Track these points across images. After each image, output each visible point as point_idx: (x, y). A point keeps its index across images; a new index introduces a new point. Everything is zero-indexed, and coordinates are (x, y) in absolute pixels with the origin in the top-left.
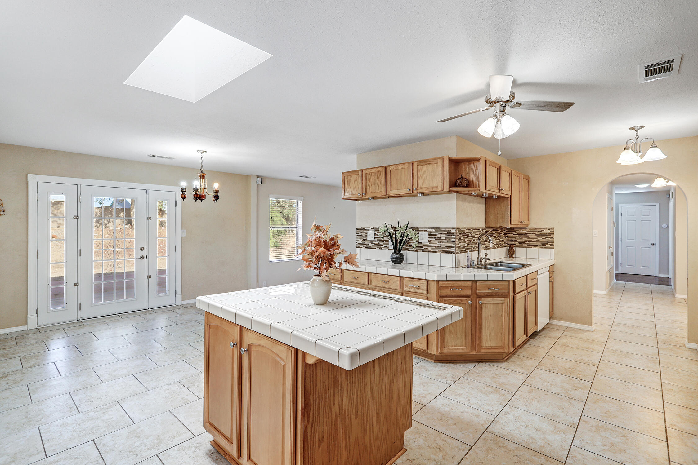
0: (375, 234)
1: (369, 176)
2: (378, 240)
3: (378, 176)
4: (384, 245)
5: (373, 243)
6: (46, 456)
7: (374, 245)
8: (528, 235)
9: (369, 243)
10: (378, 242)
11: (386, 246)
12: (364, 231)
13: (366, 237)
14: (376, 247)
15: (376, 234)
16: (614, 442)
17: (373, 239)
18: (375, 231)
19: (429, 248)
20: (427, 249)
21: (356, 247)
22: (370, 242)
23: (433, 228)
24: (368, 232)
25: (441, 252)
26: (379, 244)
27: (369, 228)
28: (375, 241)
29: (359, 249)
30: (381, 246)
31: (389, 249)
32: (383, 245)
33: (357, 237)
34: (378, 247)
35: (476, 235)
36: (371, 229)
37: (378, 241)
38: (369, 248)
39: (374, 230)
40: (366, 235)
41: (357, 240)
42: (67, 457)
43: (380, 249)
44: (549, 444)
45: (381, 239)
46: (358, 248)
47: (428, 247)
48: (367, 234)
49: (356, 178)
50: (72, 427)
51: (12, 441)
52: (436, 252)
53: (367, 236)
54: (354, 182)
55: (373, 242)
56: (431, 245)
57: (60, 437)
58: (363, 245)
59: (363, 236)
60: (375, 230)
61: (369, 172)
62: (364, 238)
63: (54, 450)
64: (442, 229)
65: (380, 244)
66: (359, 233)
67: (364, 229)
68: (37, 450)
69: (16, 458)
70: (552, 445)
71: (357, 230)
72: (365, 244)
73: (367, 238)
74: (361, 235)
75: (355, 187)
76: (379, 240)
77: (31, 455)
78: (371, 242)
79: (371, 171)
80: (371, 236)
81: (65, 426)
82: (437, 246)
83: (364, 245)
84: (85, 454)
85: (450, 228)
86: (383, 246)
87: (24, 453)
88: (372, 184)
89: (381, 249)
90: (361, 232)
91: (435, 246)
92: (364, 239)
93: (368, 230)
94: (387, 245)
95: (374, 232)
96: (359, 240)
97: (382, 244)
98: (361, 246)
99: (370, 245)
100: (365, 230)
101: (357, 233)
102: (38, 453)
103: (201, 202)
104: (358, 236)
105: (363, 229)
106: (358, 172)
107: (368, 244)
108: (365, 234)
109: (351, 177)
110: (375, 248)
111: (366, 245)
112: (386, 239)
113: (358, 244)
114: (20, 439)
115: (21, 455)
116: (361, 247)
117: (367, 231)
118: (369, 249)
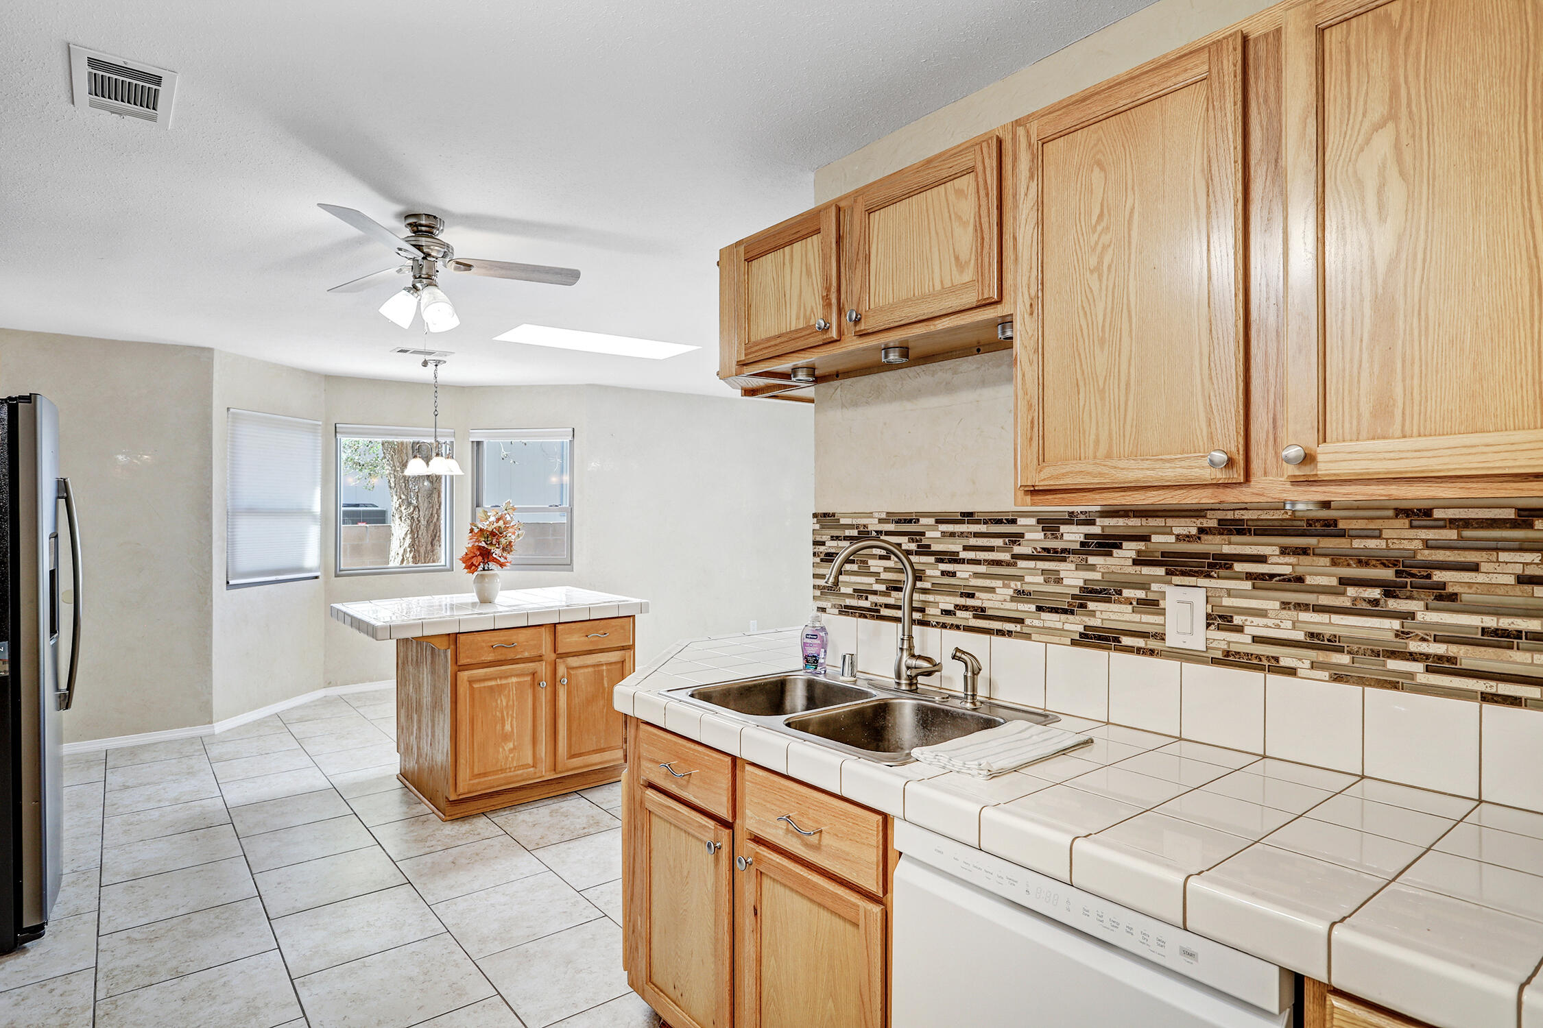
8: (1438, 576)
16: (210, 1003)
35: (966, 548)
44: (311, 926)
70: (307, 928)
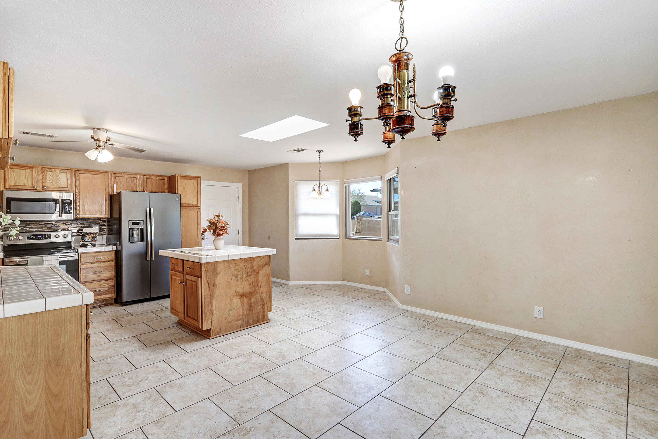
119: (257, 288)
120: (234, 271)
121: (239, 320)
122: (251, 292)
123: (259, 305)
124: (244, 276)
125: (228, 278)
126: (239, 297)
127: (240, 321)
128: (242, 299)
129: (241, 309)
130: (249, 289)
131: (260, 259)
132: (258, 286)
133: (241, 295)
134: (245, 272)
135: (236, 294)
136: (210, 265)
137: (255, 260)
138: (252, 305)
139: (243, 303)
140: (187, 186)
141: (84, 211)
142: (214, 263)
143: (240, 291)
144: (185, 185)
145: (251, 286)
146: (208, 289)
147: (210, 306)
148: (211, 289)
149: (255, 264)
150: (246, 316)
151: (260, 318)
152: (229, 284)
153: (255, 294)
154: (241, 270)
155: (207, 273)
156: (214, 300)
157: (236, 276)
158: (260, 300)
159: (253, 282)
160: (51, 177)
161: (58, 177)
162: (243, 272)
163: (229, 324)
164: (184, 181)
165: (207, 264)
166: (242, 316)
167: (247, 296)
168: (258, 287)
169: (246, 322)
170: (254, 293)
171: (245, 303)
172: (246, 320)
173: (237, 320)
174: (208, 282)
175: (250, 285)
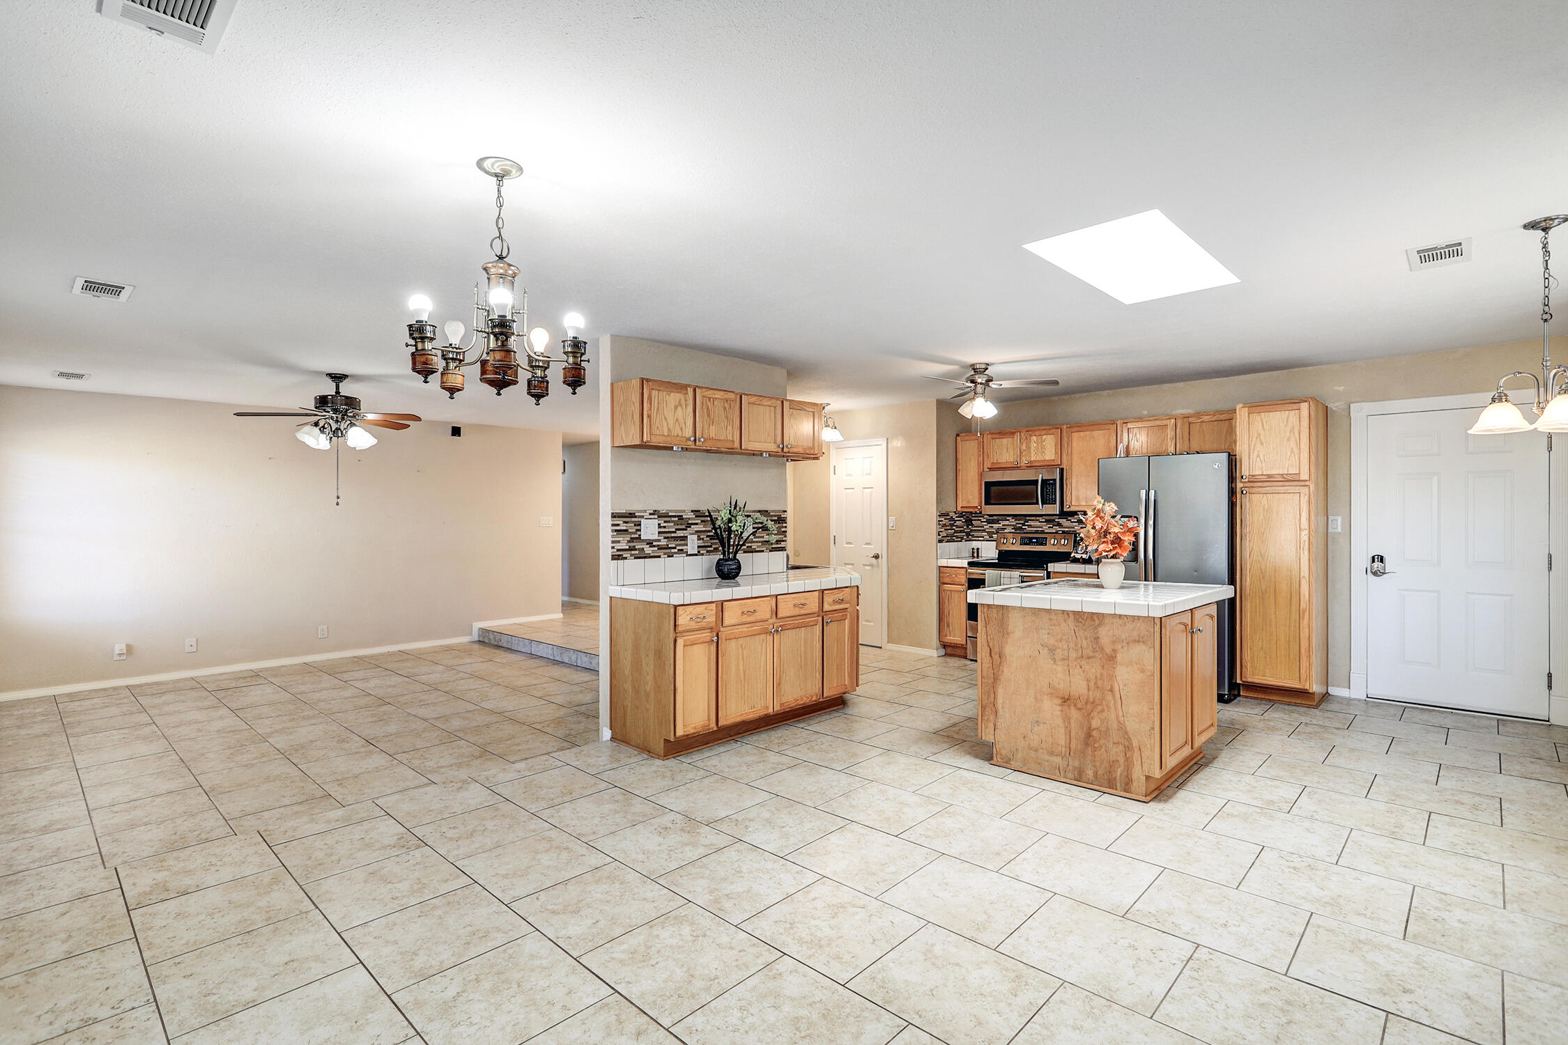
0: (659, 524)
1: (709, 403)
2: (665, 538)
3: (725, 408)
4: (678, 548)
5: (654, 546)
6: (1311, 915)
7: (656, 549)
9: (644, 546)
10: (665, 543)
11: (682, 550)
12: (633, 519)
13: (639, 533)
14: (661, 553)
15: (662, 525)
17: (656, 537)
18: (660, 519)
19: (754, 546)
20: (751, 547)
21: (612, 559)
22: (647, 544)
23: (759, 511)
24: (643, 521)
25: (770, 551)
26: (668, 545)
27: (645, 511)
28: (659, 541)
29: (620, 562)
30: (673, 551)
31: (687, 556)
32: (675, 548)
33: (615, 533)
34: (665, 554)
36: (650, 514)
37: (666, 540)
38: (645, 558)
39: (656, 517)
40: (638, 528)
41: (613, 542)
42: (1288, 894)
43: (669, 556)
45: (673, 535)
46: (619, 559)
47: (753, 544)
48: (640, 525)
49: (680, 400)
50: (1238, 929)
51: (1345, 979)
52: (763, 551)
53: (640, 530)
54: (676, 408)
55: (654, 544)
56: (757, 540)
57: (1270, 928)
58: (630, 552)
59: (629, 530)
60: (658, 517)
61: (710, 396)
62: (633, 536)
63: (1295, 915)
64: (771, 514)
65: (670, 546)
66: (618, 525)
67: (632, 515)
68: (1317, 932)
69: (1353, 944)
71: (615, 517)
72: (636, 550)
73: (640, 535)
74: (625, 528)
75: (677, 420)
76: (668, 538)
77: (1331, 931)
78: (650, 543)
79: (714, 394)
80: (650, 529)
81: (1247, 939)
82: (765, 541)
83: (633, 552)
84: (1265, 881)
85: (779, 511)
86: (712, 549)
87: (1338, 942)
88: (713, 423)
89: (672, 556)
90: (625, 522)
91: (762, 542)
92: (631, 538)
93: (642, 517)
94: (683, 548)
95: (656, 522)
96: (619, 542)
97: (674, 546)
98: (624, 556)
99: (648, 550)
100: (636, 517)
101: (613, 525)
102: (1319, 927)
103: (499, 394)
104: (616, 531)
105: (630, 514)
106: (687, 390)
107: (643, 549)
108: (635, 525)
109: (667, 396)
110: (659, 557)
111: (637, 552)
112: (682, 535)
113: (618, 550)
114: (1331, 974)
115: (1345, 942)
116: (626, 558)
117: (640, 519)
118: (646, 560)
119: (1109, 697)
120: (1046, 636)
121: (1056, 755)
122: (1091, 700)
123: (1114, 743)
124: (1073, 655)
125: (1030, 649)
126: (1059, 701)
127: (1060, 758)
128: (1066, 708)
129: (1062, 730)
130: (1086, 691)
131: (1120, 622)
132: (1111, 690)
133: (1062, 698)
134: (1076, 645)
135: (1049, 690)
136: (995, 611)
137: (1106, 621)
138: (1095, 733)
139: (1067, 719)
140: (1266, 427)
141: (1078, 498)
142: (1003, 608)
143: (1061, 686)
144: (1260, 428)
145: (1092, 684)
146: (989, 658)
147: (992, 695)
148: (994, 661)
149: (1105, 634)
150: (1075, 753)
151: (1118, 778)
152: (1034, 663)
153: (1103, 711)
154: (1064, 638)
155: (988, 627)
156: (1001, 687)
157: (1052, 650)
158: (1118, 730)
159: (1099, 677)
160: (1035, 445)
161: (1044, 444)
162: (1072, 645)
163: (1033, 754)
164: (1258, 418)
165: (989, 608)
166: (1066, 751)
167: (1078, 706)
168: (1114, 697)
169: (1075, 768)
170: (1100, 707)
171: (1072, 721)
172: (1076, 764)
173: (1052, 753)
174: (988, 645)
175: (1088, 681)
